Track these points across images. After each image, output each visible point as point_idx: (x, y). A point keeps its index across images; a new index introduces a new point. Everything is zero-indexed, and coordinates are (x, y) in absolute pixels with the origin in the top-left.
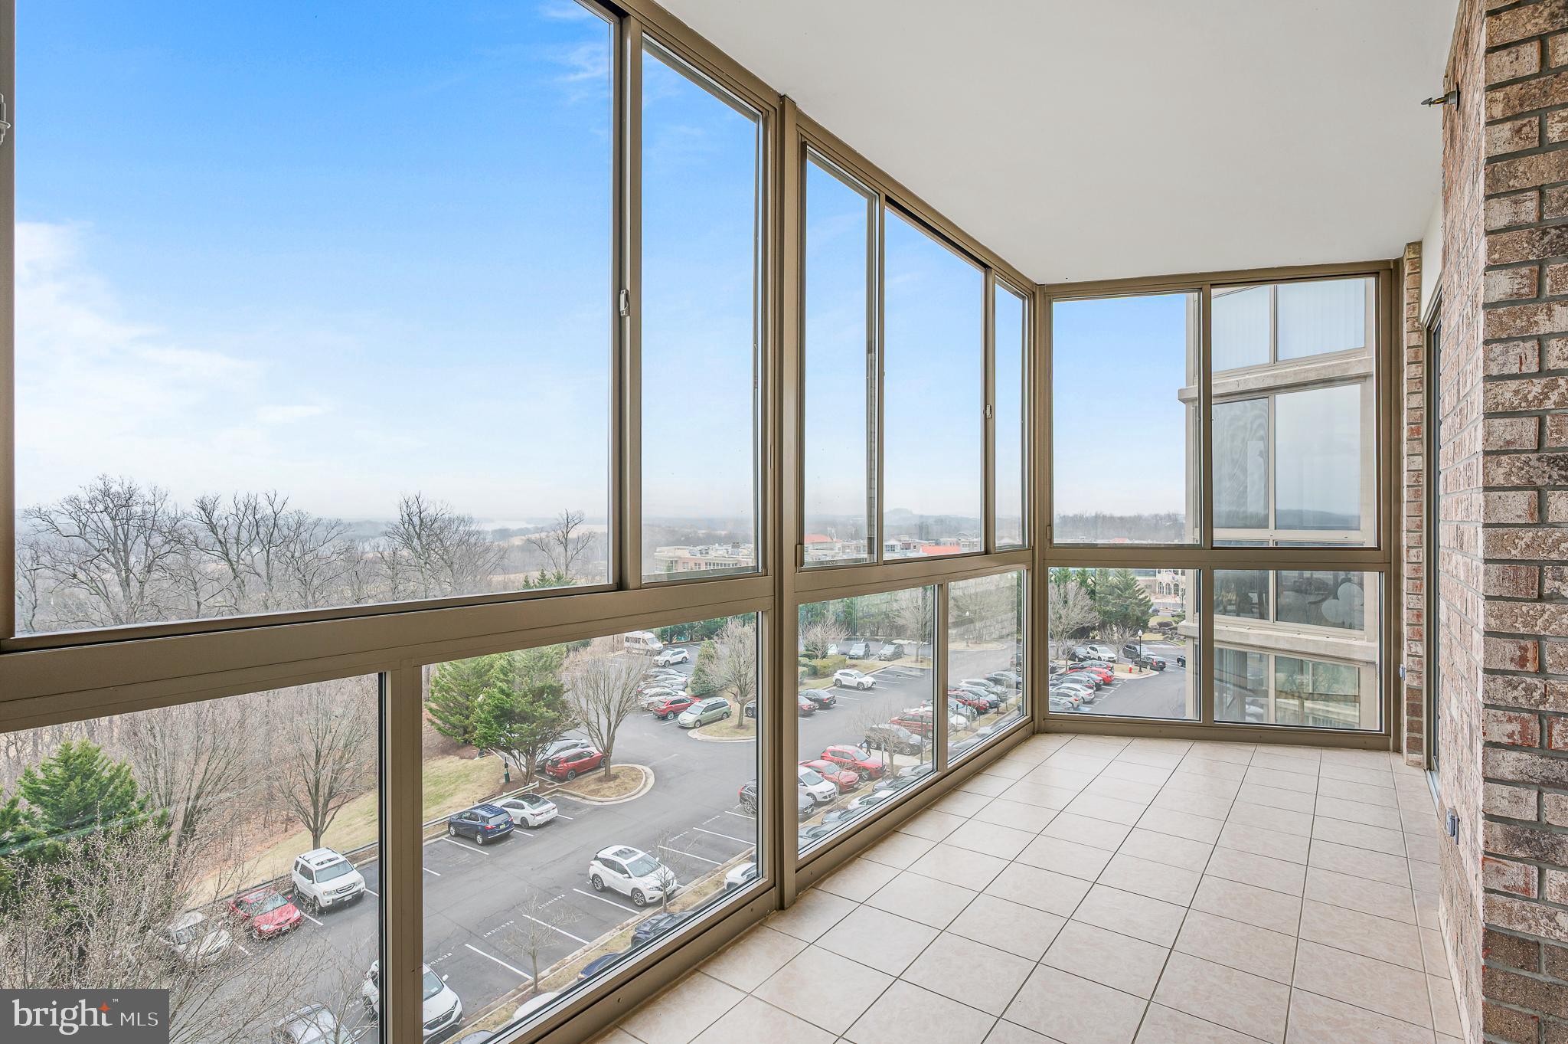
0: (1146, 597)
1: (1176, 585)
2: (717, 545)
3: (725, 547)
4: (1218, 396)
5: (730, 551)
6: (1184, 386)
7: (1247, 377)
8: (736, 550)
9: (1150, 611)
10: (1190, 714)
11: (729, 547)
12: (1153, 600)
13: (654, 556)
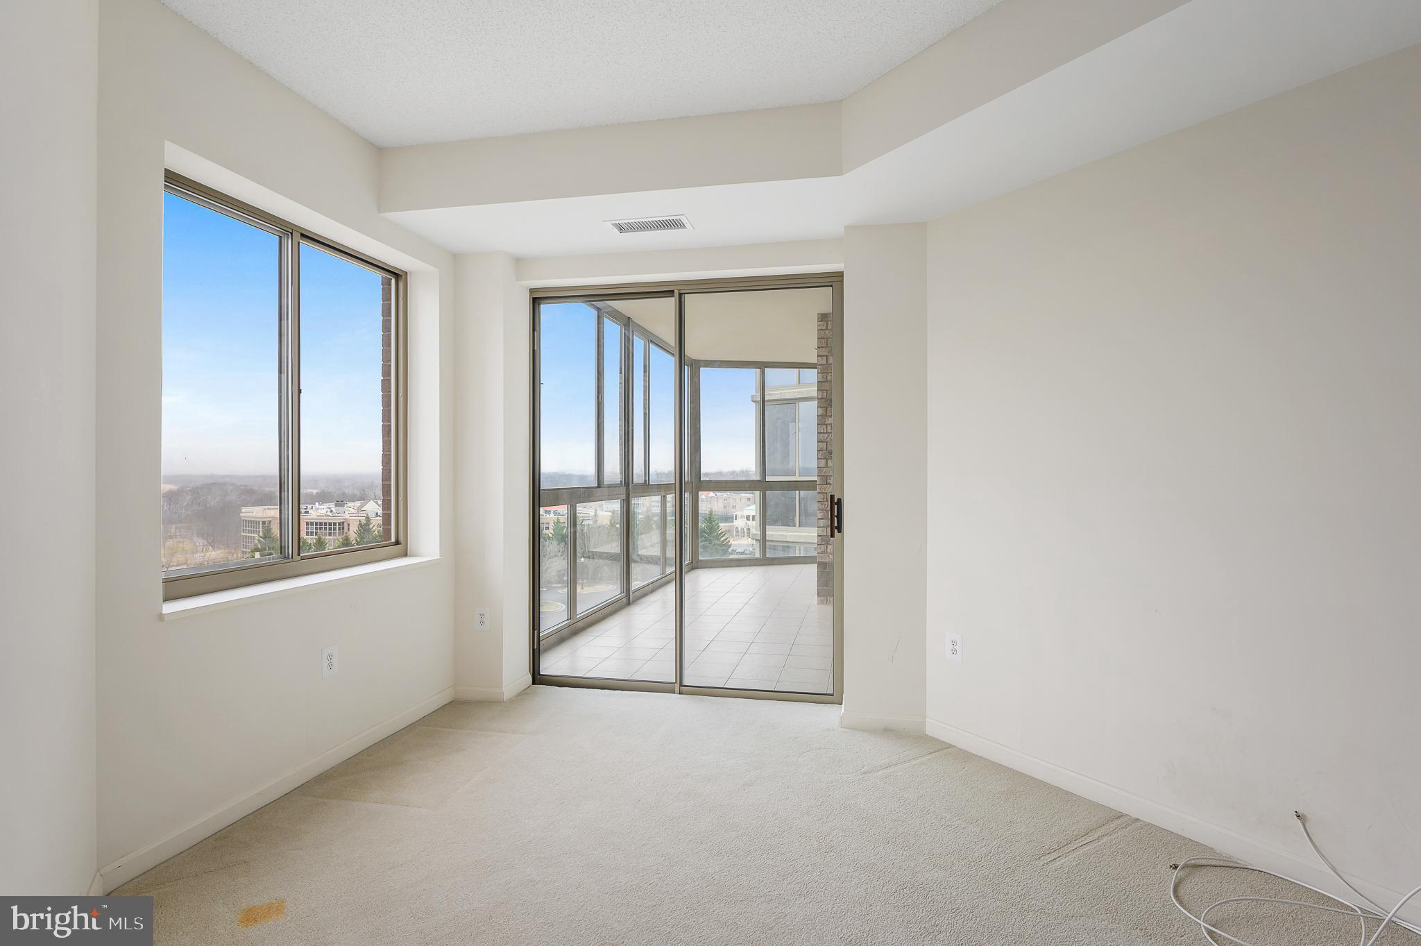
0: (727, 539)
1: (749, 529)
2: (317, 504)
3: (326, 506)
4: (769, 401)
5: (333, 509)
6: (754, 394)
7: (786, 391)
8: (340, 508)
9: (730, 550)
10: (758, 555)
11: (332, 506)
12: (732, 542)
13: (240, 517)
